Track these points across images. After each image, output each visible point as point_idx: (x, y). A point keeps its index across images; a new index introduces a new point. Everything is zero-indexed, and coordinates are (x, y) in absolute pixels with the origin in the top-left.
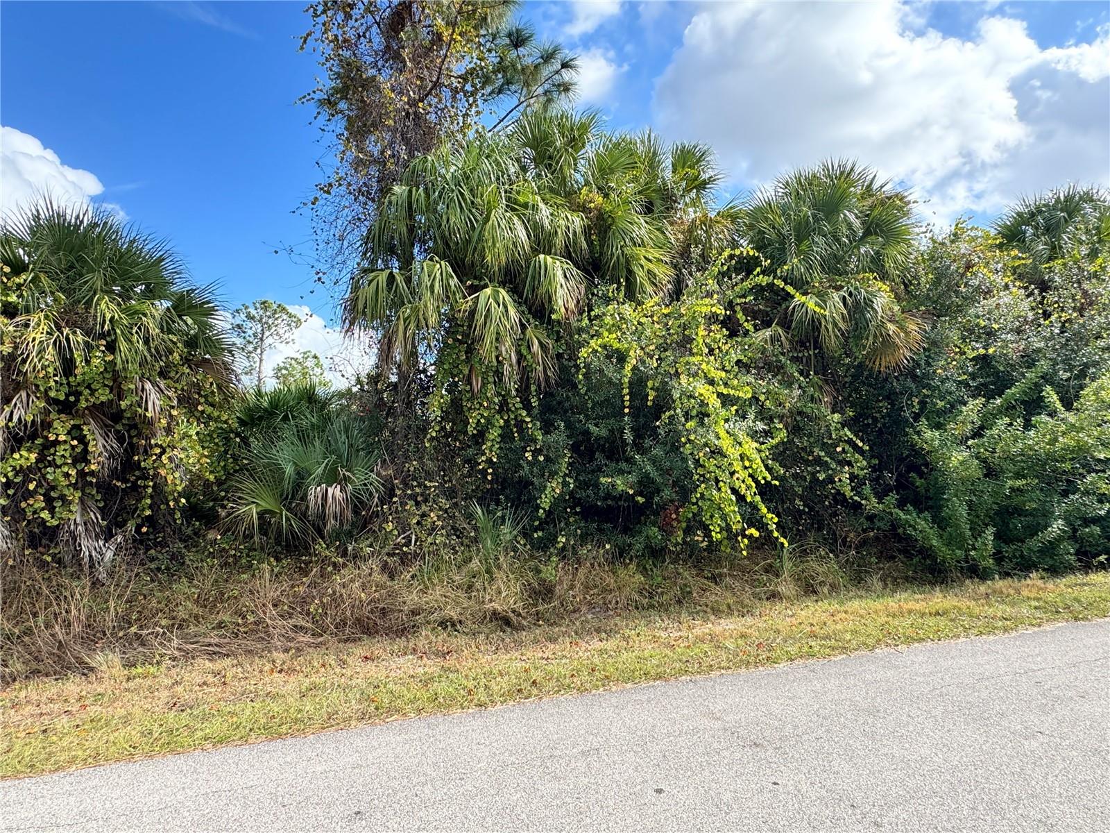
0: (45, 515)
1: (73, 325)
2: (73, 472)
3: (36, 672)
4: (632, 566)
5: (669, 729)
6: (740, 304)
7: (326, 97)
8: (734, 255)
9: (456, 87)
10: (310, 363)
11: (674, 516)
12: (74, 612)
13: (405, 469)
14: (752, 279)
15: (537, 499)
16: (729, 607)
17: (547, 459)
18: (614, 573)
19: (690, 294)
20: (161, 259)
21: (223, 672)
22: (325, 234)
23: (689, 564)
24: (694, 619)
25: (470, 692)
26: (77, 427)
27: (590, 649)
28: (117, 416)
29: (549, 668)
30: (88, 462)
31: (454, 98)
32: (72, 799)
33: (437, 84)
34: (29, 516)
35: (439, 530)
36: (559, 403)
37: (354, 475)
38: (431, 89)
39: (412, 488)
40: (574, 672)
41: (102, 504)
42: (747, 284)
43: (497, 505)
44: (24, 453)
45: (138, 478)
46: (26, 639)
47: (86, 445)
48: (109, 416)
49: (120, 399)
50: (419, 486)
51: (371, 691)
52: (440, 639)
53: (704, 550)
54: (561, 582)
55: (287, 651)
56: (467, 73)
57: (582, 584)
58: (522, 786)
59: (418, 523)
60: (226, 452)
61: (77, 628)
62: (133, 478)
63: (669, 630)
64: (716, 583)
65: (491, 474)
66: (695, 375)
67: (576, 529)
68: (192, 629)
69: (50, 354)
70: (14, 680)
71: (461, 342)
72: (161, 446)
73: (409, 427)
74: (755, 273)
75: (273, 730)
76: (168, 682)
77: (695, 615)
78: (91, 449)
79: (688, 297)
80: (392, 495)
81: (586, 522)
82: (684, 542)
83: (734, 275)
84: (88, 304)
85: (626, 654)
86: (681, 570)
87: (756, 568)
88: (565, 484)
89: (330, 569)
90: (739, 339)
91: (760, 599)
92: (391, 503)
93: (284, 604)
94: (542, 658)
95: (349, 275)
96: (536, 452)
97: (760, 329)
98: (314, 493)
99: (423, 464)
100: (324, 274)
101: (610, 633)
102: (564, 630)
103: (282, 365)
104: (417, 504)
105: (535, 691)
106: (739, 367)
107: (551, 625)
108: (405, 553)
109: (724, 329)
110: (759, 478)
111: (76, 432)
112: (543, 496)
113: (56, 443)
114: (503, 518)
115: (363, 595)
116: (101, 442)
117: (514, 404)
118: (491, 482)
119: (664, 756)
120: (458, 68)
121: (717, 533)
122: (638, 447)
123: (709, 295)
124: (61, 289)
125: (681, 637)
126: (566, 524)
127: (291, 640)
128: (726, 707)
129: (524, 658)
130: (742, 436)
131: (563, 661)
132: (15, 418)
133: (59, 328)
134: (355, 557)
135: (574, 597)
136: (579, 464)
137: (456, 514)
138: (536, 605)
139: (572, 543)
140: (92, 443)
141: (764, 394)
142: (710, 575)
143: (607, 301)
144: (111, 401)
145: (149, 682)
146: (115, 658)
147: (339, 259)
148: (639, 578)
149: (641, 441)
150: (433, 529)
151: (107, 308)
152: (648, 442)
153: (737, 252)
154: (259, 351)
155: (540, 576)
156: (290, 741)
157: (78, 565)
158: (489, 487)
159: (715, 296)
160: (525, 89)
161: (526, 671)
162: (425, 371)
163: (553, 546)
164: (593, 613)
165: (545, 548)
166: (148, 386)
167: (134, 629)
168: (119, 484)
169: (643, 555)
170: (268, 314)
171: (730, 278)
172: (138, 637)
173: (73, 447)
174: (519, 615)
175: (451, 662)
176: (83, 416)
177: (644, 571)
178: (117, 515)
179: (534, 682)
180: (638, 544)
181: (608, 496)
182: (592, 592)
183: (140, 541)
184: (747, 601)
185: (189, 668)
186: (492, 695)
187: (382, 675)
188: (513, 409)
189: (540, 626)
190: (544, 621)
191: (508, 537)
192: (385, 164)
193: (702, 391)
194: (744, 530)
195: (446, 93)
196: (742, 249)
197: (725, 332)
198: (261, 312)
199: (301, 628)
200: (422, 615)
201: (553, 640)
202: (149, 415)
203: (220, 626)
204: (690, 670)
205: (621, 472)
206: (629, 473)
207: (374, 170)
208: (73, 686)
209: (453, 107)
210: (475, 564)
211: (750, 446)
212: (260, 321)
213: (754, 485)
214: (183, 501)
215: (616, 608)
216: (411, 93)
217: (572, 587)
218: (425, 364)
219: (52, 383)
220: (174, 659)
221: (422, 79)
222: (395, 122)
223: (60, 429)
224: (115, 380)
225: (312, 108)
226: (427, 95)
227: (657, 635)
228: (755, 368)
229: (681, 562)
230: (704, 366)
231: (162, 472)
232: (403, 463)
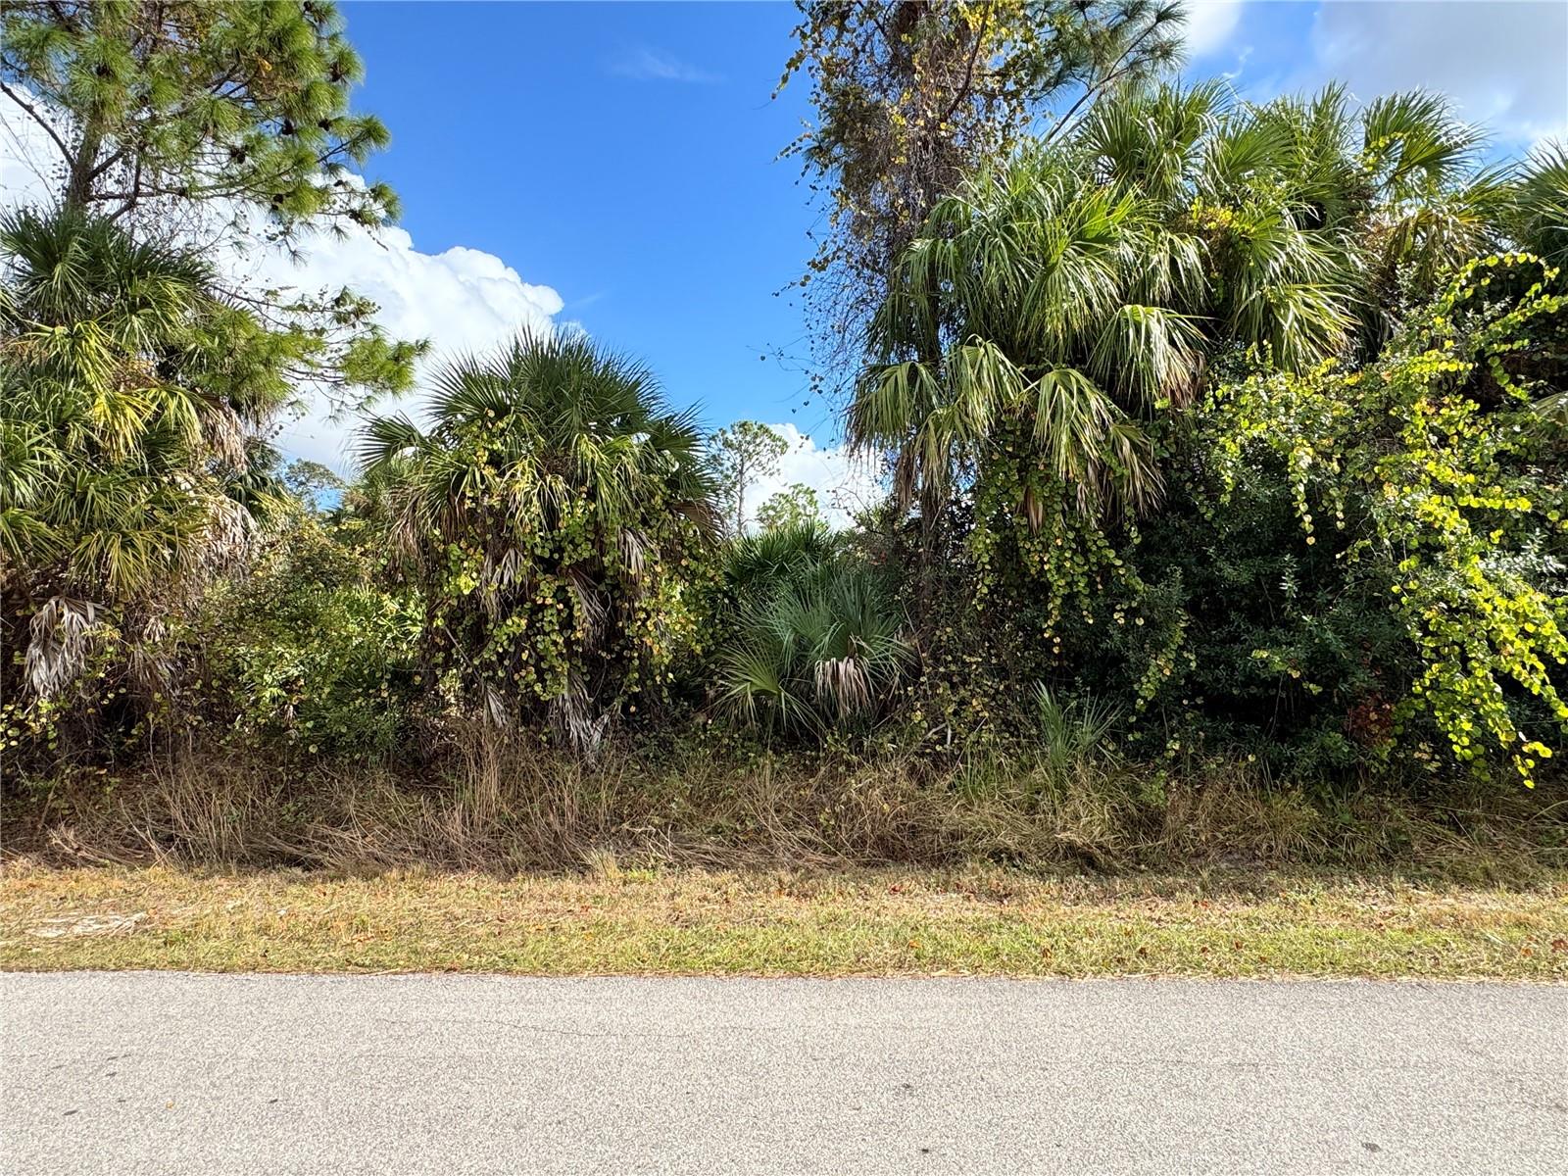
0: (538, 688)
1: (554, 471)
2: (561, 641)
3: (535, 864)
4: (1297, 794)
5: (1384, 1054)
6: (1501, 355)
7: (816, 144)
8: (1487, 268)
9: (993, 90)
10: (802, 500)
11: (1373, 716)
12: (567, 801)
13: (935, 638)
14: (1524, 306)
15: (1132, 683)
16: (1487, 873)
17: (1149, 622)
18: (1263, 802)
19: (1398, 348)
20: (637, 383)
21: (724, 887)
22: (821, 326)
23: (1404, 797)
24: (1416, 888)
25: (1045, 953)
26: (562, 589)
27: (1228, 916)
28: (599, 575)
29: (1165, 934)
30: (574, 629)
31: (989, 107)
32: (589, 1008)
33: (965, 92)
34: (522, 689)
35: (986, 723)
36: (1164, 538)
37: (870, 645)
38: (957, 102)
39: (946, 664)
40: (1207, 945)
41: (587, 679)
42: (1516, 317)
43: (1069, 690)
44: (515, 619)
45: (623, 648)
46: (524, 826)
47: (571, 609)
48: (592, 574)
49: (602, 555)
50: (955, 661)
51: (908, 933)
52: (995, 876)
53: (1433, 775)
54: (1174, 809)
55: (795, 870)
56: (1008, 65)
57: (1209, 815)
58: (1136, 1095)
59: (955, 713)
60: (714, 616)
61: (571, 819)
62: (617, 648)
63: (1370, 901)
64: (1459, 832)
65: (1056, 645)
66: (1413, 481)
67: (1198, 730)
68: (687, 832)
69: (536, 507)
70: (516, 871)
71: (1012, 456)
72: (645, 610)
73: (939, 580)
74: (1530, 293)
75: (794, 964)
76: (665, 891)
77: (1419, 882)
78: (577, 614)
79: (1393, 353)
80: (919, 673)
81: (1213, 720)
82: (1393, 759)
83: (1486, 305)
84: (568, 443)
85: (1292, 929)
86: (1390, 806)
87: (1543, 812)
88: (1180, 661)
89: (842, 769)
90: (1501, 417)
91: (1552, 866)
92: (917, 684)
93: (788, 809)
94: (1151, 919)
95: (854, 379)
96: (1130, 613)
97: (1546, 395)
98: (822, 669)
99: (961, 633)
100: (821, 379)
101: (1261, 895)
102: (1182, 881)
103: (768, 504)
104: (953, 686)
105: (1145, 965)
106: (1501, 464)
107: (1161, 872)
108: (938, 753)
109: (1471, 401)
110: (1555, 654)
111: (561, 594)
112: (1144, 679)
113: (543, 607)
114: (1079, 709)
115: (886, 806)
116: (585, 604)
117: (1095, 542)
118: (1058, 657)
119: (1377, 1095)
120: (993, 63)
121: (1463, 748)
122: (1306, 604)
123: (1435, 343)
124: (541, 431)
125: (1393, 914)
126: (1180, 723)
127: (799, 856)
128: (1494, 1037)
129: (1122, 915)
130: (1513, 581)
131: (1186, 927)
132: (506, 581)
133: (542, 476)
134: (874, 755)
135: (1196, 833)
136: (1200, 630)
137: (1009, 702)
138: (1135, 841)
139: (1190, 752)
140: (577, 607)
141: (1557, 507)
142: (1445, 817)
143: (1242, 372)
144: (593, 557)
145: (646, 888)
146: (610, 857)
147: (840, 358)
148: (1310, 812)
149: (1310, 595)
150: (976, 723)
151: (588, 449)
152: (1322, 596)
153: (1492, 262)
154: (738, 487)
155: (1140, 797)
156: (813, 981)
157: (566, 747)
158: (1055, 664)
159: (1448, 344)
160: (1098, 68)
161: (1127, 934)
162: (957, 502)
163: (1158, 754)
164: (1230, 862)
165: (1147, 758)
166: (630, 538)
167: (626, 826)
168: (604, 654)
169: (1315, 777)
170: (748, 438)
171: (1480, 311)
172: (631, 835)
173: (559, 611)
174: (1108, 852)
175: (1010, 908)
176: (567, 575)
177: (1319, 802)
178: (603, 691)
179: (1142, 951)
180: (1306, 758)
181: (1251, 679)
182: (1226, 829)
183: (628, 722)
184: (1525, 867)
185: (687, 877)
186: (1078, 962)
187: (918, 914)
188: (1094, 548)
189: (1142, 872)
190: (1147, 865)
191: (1089, 738)
192: (897, 219)
193: (1428, 508)
194: (1519, 743)
195: (979, 100)
196: (1501, 255)
197: (1473, 405)
198: (740, 437)
199: (810, 843)
200: (966, 840)
201: (1169, 894)
202: (632, 572)
203: (716, 830)
204: (1417, 967)
205: (1276, 643)
206: (1290, 644)
207: (881, 231)
208: (571, 885)
209: (988, 119)
210: (1039, 775)
211: (1532, 600)
212: (739, 449)
213: (1541, 667)
214: (671, 676)
215: (1270, 857)
216: (929, 114)
217: (1192, 818)
218: (957, 492)
219: (538, 540)
220: (670, 866)
221: (944, 89)
222: (909, 159)
223: (546, 594)
224: (596, 532)
225: (799, 160)
226: (951, 112)
227: (1349, 905)
228: (1536, 463)
229: (1387, 792)
230: (1431, 466)
231: (648, 641)
232: (932, 629)
